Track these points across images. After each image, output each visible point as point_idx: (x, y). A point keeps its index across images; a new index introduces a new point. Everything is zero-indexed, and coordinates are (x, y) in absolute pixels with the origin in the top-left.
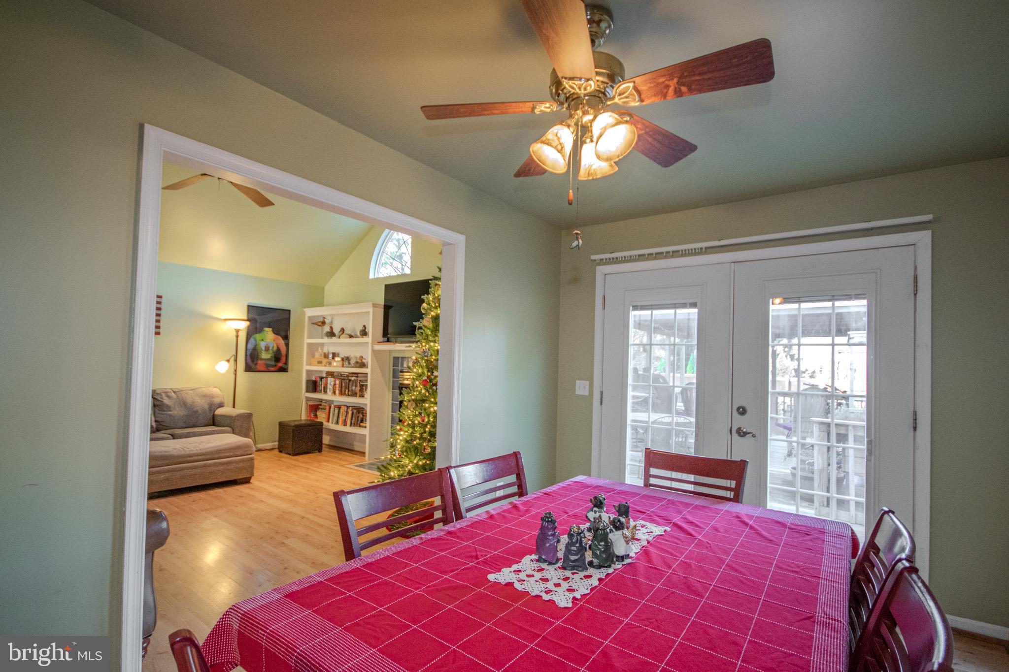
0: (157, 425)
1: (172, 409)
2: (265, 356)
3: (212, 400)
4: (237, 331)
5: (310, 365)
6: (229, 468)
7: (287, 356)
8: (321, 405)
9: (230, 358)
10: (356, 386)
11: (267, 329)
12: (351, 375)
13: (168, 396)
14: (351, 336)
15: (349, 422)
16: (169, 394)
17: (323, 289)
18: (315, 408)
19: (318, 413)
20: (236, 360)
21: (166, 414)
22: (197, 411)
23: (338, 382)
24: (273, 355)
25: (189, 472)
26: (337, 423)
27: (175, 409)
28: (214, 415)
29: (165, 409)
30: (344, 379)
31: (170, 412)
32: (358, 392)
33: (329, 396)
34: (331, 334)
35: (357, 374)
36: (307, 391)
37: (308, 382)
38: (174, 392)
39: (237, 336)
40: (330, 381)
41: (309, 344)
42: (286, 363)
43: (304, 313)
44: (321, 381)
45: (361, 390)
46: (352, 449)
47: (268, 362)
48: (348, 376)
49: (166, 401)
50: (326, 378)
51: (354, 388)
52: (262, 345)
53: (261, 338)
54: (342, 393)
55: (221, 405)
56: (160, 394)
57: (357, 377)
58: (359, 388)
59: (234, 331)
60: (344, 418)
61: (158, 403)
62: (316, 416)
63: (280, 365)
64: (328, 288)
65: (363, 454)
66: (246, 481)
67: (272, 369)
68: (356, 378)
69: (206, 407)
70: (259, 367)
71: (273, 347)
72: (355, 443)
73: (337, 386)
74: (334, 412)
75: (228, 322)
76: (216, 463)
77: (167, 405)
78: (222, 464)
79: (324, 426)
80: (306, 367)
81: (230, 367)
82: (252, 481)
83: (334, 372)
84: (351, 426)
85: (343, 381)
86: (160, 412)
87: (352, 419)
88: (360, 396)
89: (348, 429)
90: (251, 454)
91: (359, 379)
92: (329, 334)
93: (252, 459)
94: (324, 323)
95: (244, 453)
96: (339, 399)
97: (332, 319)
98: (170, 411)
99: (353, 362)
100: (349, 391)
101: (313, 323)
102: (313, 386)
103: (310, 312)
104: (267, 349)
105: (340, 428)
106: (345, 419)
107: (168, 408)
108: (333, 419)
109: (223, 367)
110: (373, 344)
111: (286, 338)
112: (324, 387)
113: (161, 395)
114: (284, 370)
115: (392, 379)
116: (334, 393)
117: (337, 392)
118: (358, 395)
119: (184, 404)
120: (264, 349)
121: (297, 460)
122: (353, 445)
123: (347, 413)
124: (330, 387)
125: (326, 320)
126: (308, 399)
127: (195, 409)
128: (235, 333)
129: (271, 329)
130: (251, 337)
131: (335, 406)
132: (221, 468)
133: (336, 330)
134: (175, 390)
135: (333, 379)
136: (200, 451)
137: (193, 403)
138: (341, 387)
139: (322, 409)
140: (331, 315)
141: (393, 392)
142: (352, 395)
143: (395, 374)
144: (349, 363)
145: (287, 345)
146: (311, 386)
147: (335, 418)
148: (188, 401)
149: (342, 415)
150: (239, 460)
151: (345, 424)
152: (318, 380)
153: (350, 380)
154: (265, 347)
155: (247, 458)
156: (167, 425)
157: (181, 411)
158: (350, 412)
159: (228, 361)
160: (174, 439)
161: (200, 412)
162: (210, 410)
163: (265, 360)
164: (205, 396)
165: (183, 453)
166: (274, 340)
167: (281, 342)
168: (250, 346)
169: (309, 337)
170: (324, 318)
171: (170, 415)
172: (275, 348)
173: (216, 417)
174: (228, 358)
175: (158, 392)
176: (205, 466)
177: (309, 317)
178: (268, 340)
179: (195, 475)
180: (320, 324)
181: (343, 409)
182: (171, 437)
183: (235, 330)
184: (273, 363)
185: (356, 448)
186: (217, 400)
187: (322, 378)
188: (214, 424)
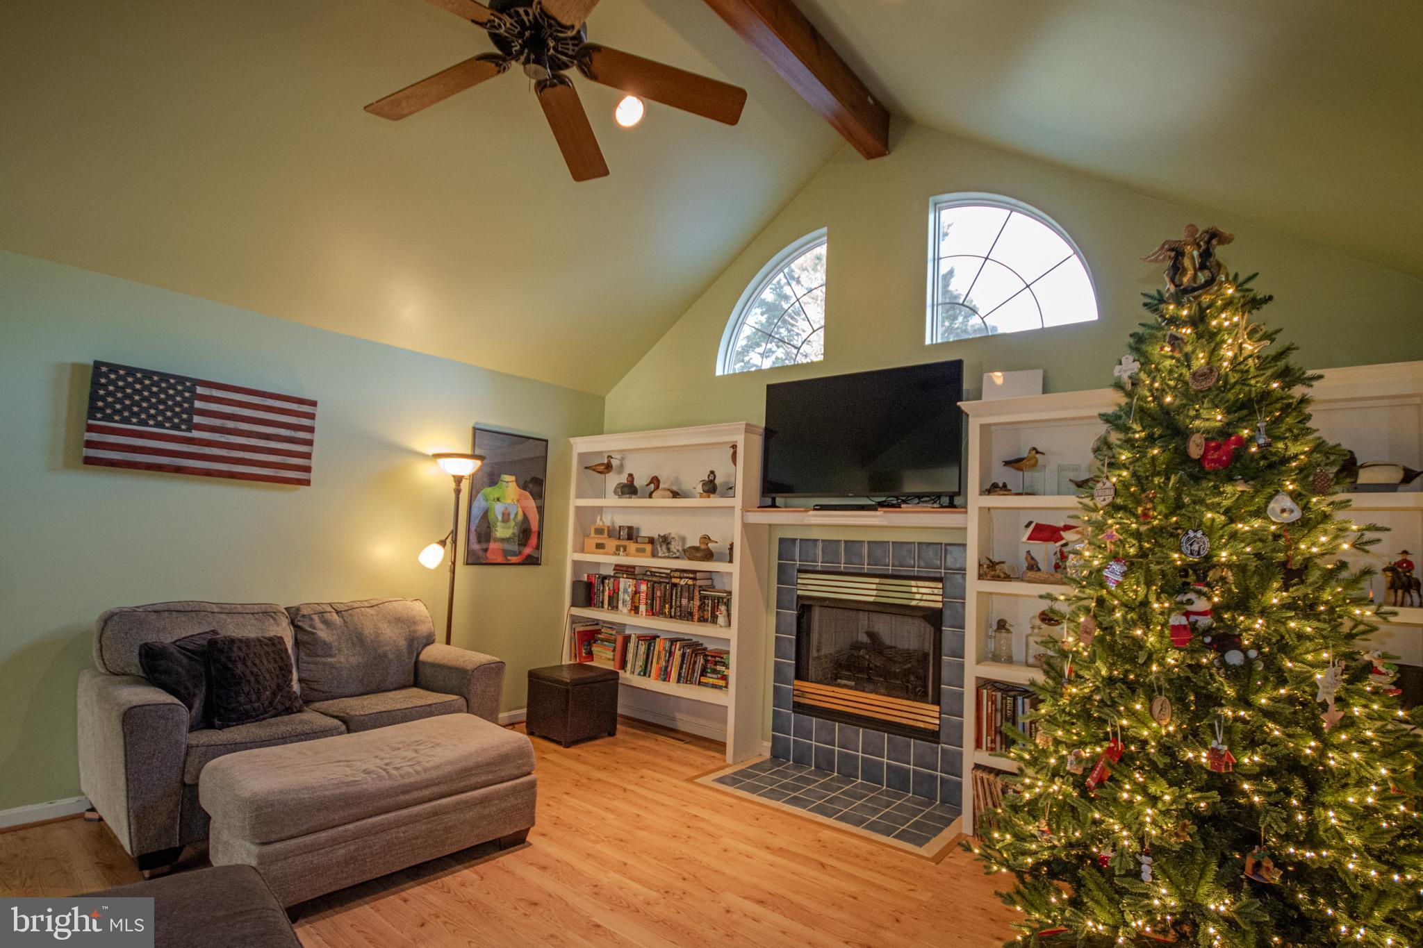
0: (302, 689)
1: (334, 651)
2: (502, 531)
3: (412, 628)
4: (458, 480)
5: (582, 550)
6: (486, 812)
7: (540, 534)
8: (599, 632)
9: (447, 538)
10: (691, 598)
11: (506, 478)
12: (677, 574)
13: (327, 623)
14: (675, 495)
15: (674, 675)
16: (328, 616)
17: (604, 399)
18: (588, 637)
19: (595, 649)
20: (455, 542)
21: (324, 664)
22: (385, 655)
23: (643, 588)
24: (516, 531)
25: (401, 833)
26: (645, 672)
27: (339, 650)
28: (417, 663)
29: (320, 652)
30: (660, 583)
31: (329, 660)
32: (695, 610)
33: (622, 616)
34: (629, 489)
35: (695, 572)
36: (574, 604)
37: (575, 584)
38: (337, 612)
39: (458, 491)
40: (626, 584)
41: (578, 509)
42: (538, 547)
43: (570, 447)
44: (603, 583)
45: (702, 607)
46: (674, 727)
47: (507, 546)
48: (669, 576)
49: (323, 633)
50: (616, 578)
51: (684, 602)
52: (498, 509)
53: (496, 496)
54: (652, 612)
55: (429, 640)
56: (309, 617)
57: (694, 579)
58: (697, 603)
59: (452, 478)
60: (663, 664)
61: (305, 638)
62: (590, 655)
63: (527, 551)
64: (609, 398)
65: (720, 746)
66: (517, 841)
67: (514, 559)
68: (690, 582)
69: (403, 643)
70: (491, 556)
71: (516, 514)
72: (679, 716)
73: (643, 596)
74: (636, 652)
75: (442, 461)
76: (459, 803)
77: (325, 643)
78: (469, 805)
79: (620, 681)
80: (572, 556)
81: (445, 554)
82: (530, 838)
83: (634, 567)
84: (678, 681)
85: (656, 585)
86: (309, 659)
87: (681, 668)
88: (699, 620)
89: (671, 688)
90: (529, 773)
91: (699, 583)
92: (626, 490)
93: (532, 785)
94: (609, 467)
95: (516, 772)
96: (644, 622)
97: (623, 459)
98: (331, 656)
99: (675, 546)
100: (671, 607)
101: (586, 468)
102: (587, 592)
103: (582, 445)
104: (506, 518)
105: (653, 684)
106: (666, 667)
107: (327, 649)
108: (634, 665)
109: (433, 556)
110: (745, 510)
111: (538, 495)
112: (610, 597)
113: (312, 619)
114: (532, 561)
115: (774, 585)
116: (635, 609)
117: (642, 608)
118: (696, 617)
119: (358, 639)
120: (500, 518)
121: (578, 758)
122: (673, 719)
123: (671, 654)
124: (625, 597)
125: (612, 461)
126: (575, 620)
127: (380, 651)
128: (453, 485)
129: (513, 478)
130: (478, 493)
131: (640, 638)
132: (469, 815)
133: (640, 482)
134: (342, 608)
135: (631, 582)
136: (425, 776)
137: (378, 635)
138: (653, 599)
139: (602, 640)
140: (620, 451)
141: (778, 613)
142: (681, 618)
143: (783, 575)
144: (669, 550)
145: (541, 510)
146: (582, 592)
147: (640, 663)
148: (366, 632)
149: (659, 659)
150: (506, 789)
151: (665, 676)
152: (596, 582)
153: (675, 585)
154: (503, 514)
155: (522, 784)
156: (325, 688)
157: (354, 655)
158: (678, 654)
159: (443, 543)
160: (349, 731)
161: (391, 656)
162: (410, 653)
163: (503, 540)
164: (399, 620)
165: (388, 783)
166: (518, 501)
167: (531, 503)
168: (476, 512)
169: (578, 496)
170: (610, 457)
171: (332, 666)
172: (520, 517)
173: (421, 668)
174: (443, 538)
175: (305, 611)
176: (436, 813)
177: (580, 455)
178: (509, 501)
179: (417, 838)
180: (602, 468)
181: (659, 646)
182: (344, 727)
183: (454, 476)
184: (515, 548)
185: (682, 727)
186: (423, 629)
187: (604, 578)
188: (416, 684)
